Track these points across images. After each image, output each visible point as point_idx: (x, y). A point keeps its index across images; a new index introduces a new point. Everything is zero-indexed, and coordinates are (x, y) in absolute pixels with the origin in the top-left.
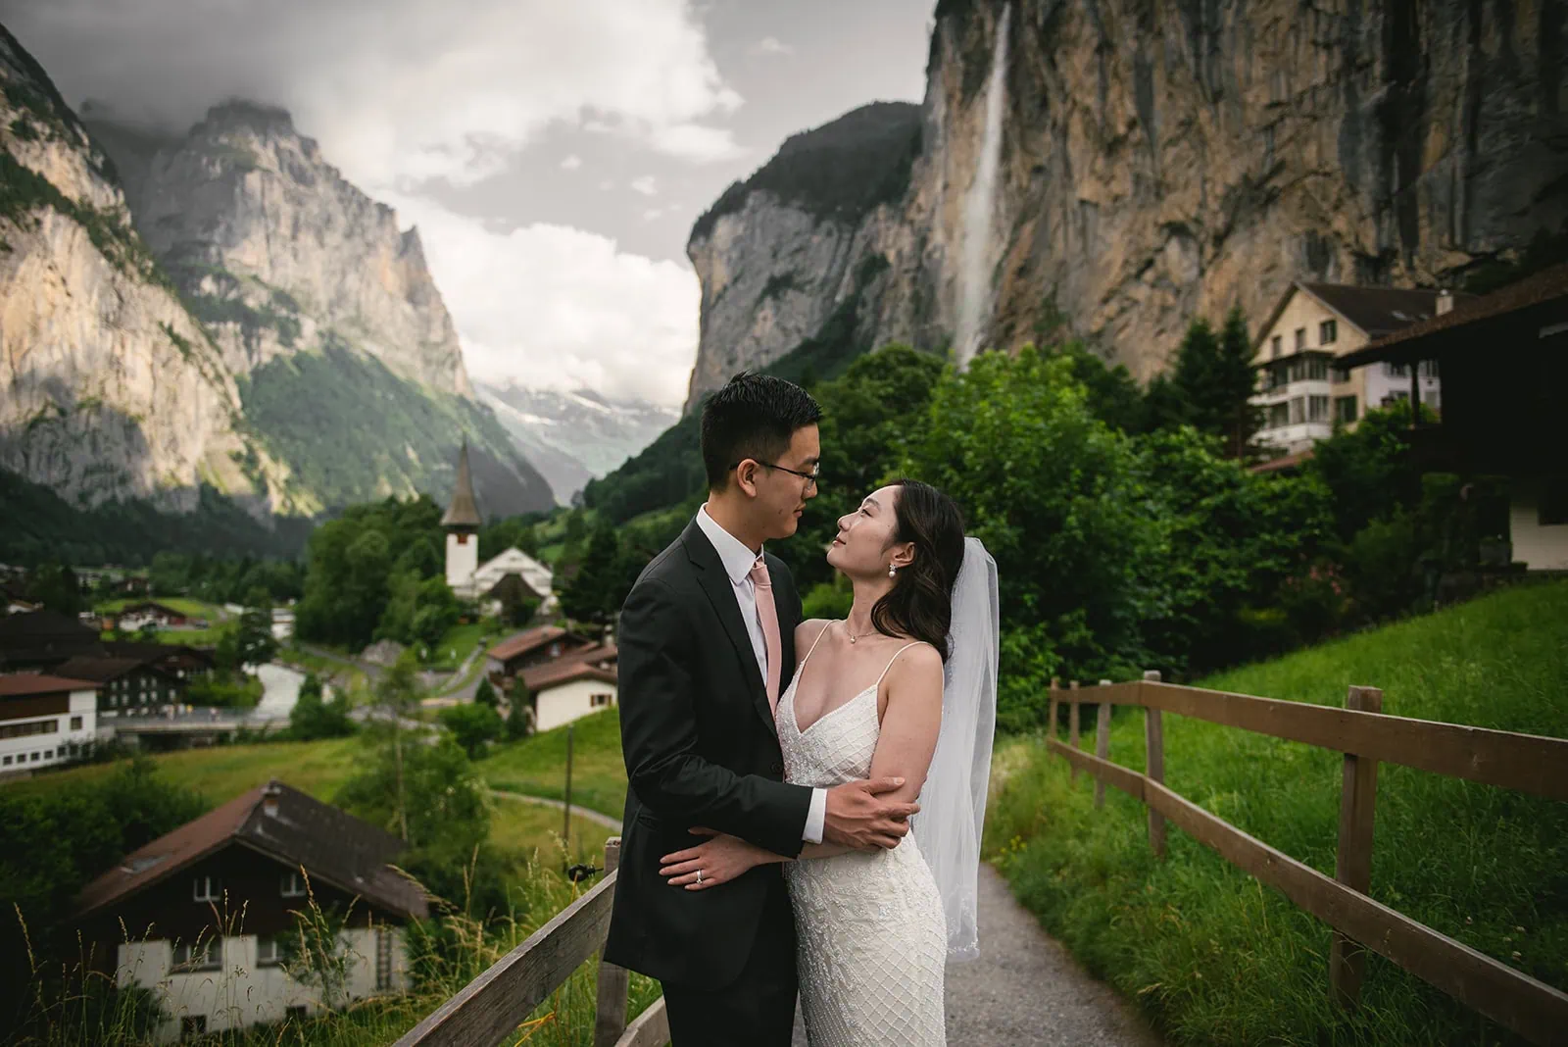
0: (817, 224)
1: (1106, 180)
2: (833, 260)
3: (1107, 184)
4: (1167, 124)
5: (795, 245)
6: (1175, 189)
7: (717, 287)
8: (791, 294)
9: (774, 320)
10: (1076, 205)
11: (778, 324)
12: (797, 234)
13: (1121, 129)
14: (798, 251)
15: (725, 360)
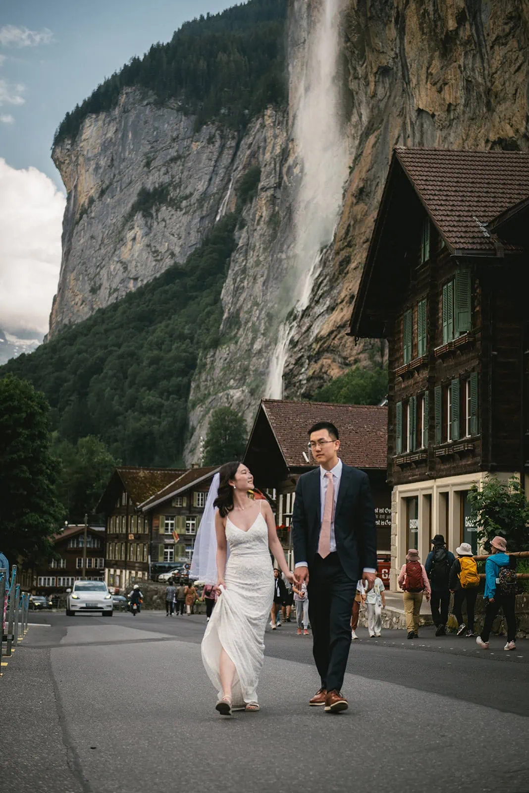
0: (197, 129)
1: (440, 86)
2: (214, 172)
3: (440, 91)
4: (495, 16)
5: (173, 153)
6: (505, 99)
7: (83, 200)
8: (164, 211)
9: (146, 240)
10: (414, 115)
12: (175, 139)
13: (452, 24)
14: (174, 160)
15: (88, 287)
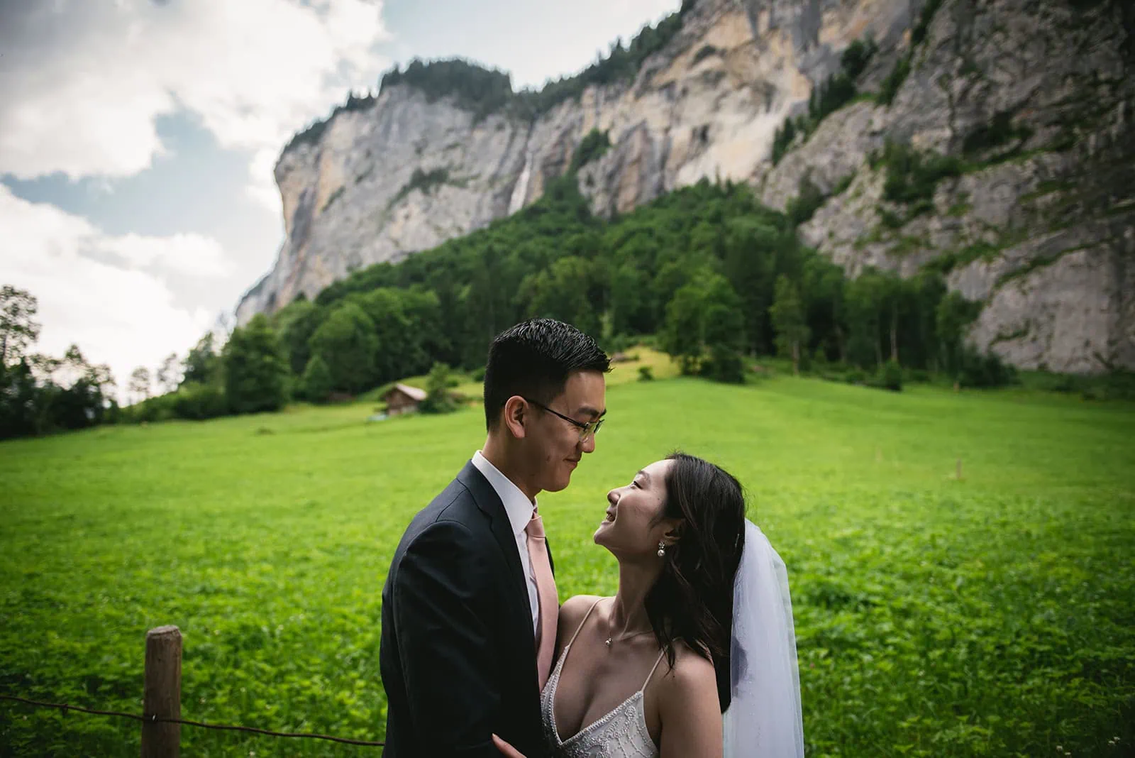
0: (479, 119)
2: (505, 157)
11: (428, 222)
12: (450, 130)
14: (453, 147)
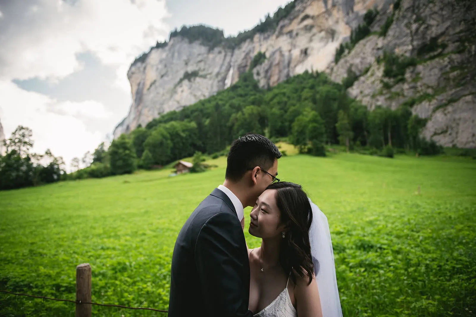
0: (211, 50)
5: (200, 58)
8: (198, 79)
11: (191, 93)
12: (199, 55)
14: (200, 61)
